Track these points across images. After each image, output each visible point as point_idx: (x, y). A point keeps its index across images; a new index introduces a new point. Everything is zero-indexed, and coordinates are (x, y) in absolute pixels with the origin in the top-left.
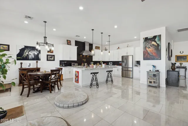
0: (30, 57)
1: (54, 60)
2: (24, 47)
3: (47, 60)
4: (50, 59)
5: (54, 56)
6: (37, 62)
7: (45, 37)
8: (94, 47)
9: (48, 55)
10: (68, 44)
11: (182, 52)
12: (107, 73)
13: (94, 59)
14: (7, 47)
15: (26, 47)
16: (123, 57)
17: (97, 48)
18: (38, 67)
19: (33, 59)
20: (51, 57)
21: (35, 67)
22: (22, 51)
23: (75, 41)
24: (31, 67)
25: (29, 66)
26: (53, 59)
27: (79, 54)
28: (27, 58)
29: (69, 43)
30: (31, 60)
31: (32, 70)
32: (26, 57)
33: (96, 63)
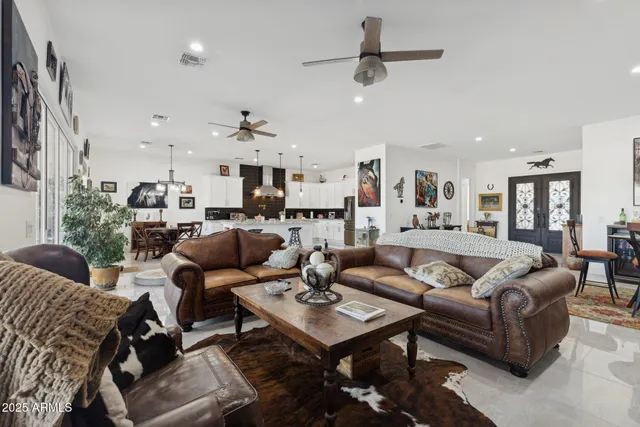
0: (150, 202)
1: (193, 207)
2: (139, 184)
3: (181, 207)
4: (186, 205)
5: (193, 198)
6: (161, 211)
7: (171, 171)
8: (288, 177)
9: (181, 198)
10: (222, 175)
11: (491, 187)
12: (290, 232)
13: (289, 205)
14: (113, 185)
15: (143, 185)
16: (346, 199)
17: (298, 177)
18: (164, 220)
19: (154, 206)
20: (187, 202)
21: (158, 220)
22: (136, 191)
23: (241, 165)
24: (151, 220)
25: (147, 219)
26: (191, 205)
27: (247, 194)
28: (143, 205)
29: (224, 171)
30: (150, 207)
31: (152, 225)
32: (143, 202)
33: (292, 213)
